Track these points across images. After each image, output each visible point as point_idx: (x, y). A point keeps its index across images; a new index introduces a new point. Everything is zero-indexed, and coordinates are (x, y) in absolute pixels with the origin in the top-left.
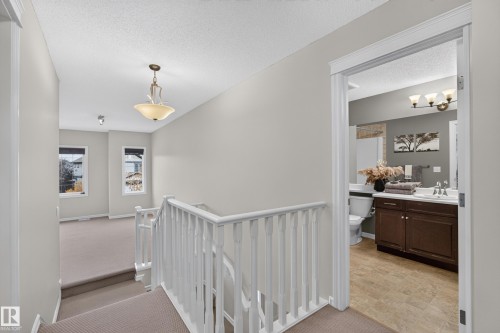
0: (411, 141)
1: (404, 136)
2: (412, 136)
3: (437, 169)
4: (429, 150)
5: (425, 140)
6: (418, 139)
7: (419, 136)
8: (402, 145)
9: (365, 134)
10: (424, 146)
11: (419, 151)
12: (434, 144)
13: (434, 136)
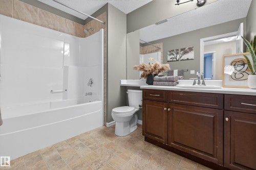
0: (177, 53)
1: (173, 51)
2: (178, 50)
3: (192, 72)
4: (188, 59)
5: (186, 52)
6: (182, 52)
7: (182, 50)
8: (172, 56)
9: (151, 51)
10: (185, 57)
11: (182, 60)
12: (191, 55)
13: (191, 49)
